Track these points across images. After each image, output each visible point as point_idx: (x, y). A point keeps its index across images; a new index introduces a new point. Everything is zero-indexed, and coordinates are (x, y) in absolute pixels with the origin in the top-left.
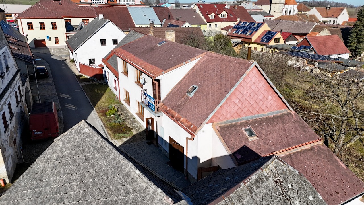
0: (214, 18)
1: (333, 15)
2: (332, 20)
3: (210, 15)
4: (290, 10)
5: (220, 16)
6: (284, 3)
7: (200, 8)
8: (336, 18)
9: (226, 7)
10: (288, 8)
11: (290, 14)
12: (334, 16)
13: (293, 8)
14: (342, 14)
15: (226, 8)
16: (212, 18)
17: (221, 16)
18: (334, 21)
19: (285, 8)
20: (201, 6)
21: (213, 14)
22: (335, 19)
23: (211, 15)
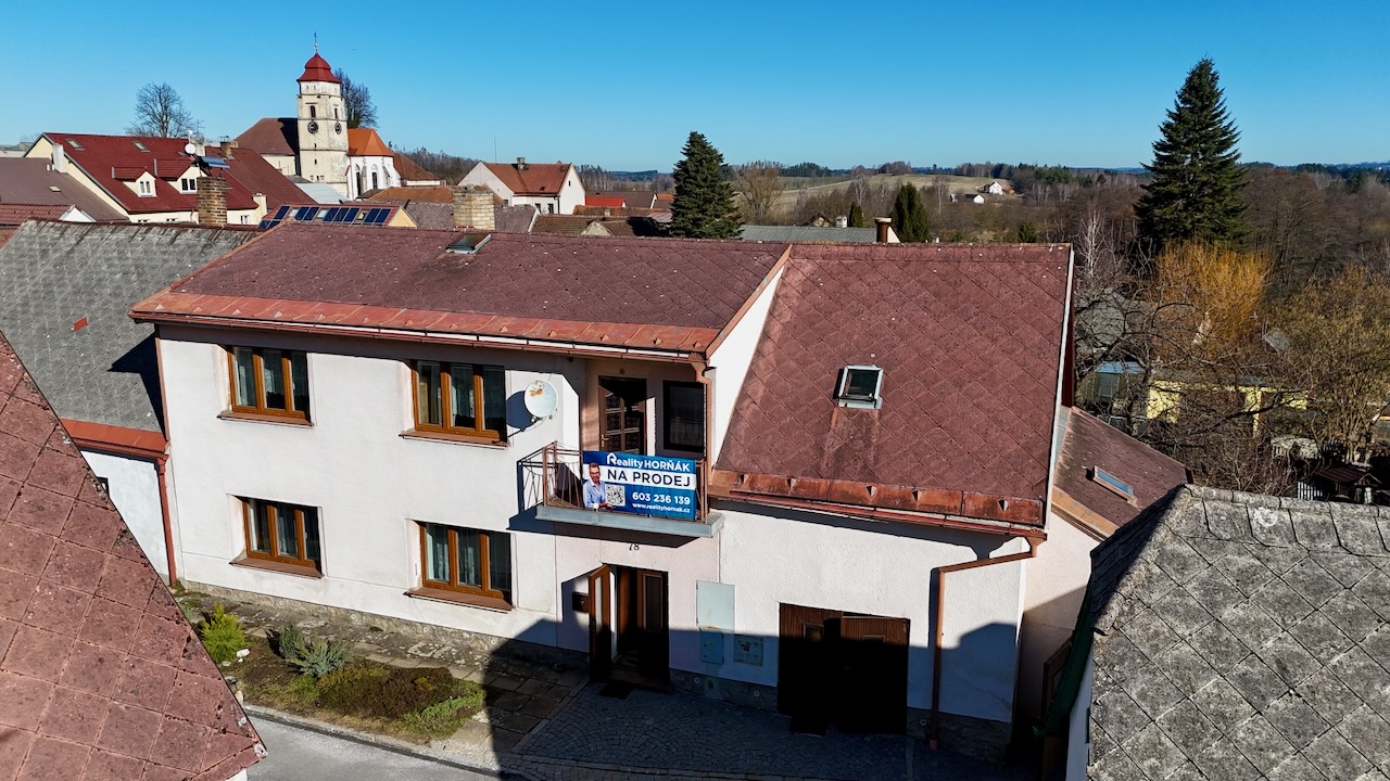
0: (153, 193)
1: (543, 188)
2: (545, 202)
3: (134, 180)
4: (374, 174)
5: (177, 185)
6: (347, 148)
7: (69, 151)
8: (555, 195)
9: (190, 149)
10: (365, 168)
11: (375, 186)
12: (546, 191)
13: (384, 168)
14: (566, 183)
15: (189, 155)
16: (146, 194)
17: (185, 187)
18: (551, 206)
19: (354, 167)
20: (73, 143)
21: (147, 177)
22: (551, 200)
23: (138, 181)
